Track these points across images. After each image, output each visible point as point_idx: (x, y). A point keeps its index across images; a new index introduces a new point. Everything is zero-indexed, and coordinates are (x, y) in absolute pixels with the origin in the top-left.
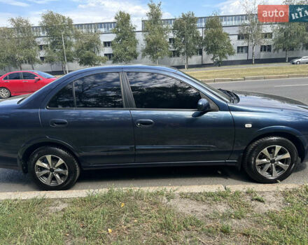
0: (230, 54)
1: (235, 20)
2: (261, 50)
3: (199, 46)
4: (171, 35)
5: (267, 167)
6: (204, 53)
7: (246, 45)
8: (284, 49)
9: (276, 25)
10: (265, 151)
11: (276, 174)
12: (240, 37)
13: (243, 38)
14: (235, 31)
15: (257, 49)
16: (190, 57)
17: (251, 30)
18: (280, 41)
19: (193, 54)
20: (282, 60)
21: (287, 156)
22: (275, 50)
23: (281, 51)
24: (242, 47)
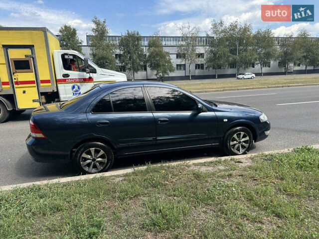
0: (170, 71)
1: (173, 40)
2: (196, 68)
3: (144, 63)
4: (118, 51)
5: (236, 146)
6: (148, 69)
7: (183, 63)
8: (214, 68)
9: (208, 47)
10: (235, 136)
11: (242, 151)
12: (179, 56)
13: (180, 57)
14: (174, 50)
15: (193, 67)
16: (136, 72)
17: (187, 50)
18: (210, 60)
19: (138, 70)
20: (213, 77)
21: (247, 138)
22: (207, 68)
23: (211, 69)
24: (180, 65)
